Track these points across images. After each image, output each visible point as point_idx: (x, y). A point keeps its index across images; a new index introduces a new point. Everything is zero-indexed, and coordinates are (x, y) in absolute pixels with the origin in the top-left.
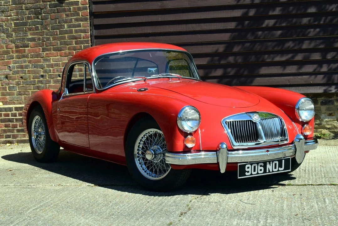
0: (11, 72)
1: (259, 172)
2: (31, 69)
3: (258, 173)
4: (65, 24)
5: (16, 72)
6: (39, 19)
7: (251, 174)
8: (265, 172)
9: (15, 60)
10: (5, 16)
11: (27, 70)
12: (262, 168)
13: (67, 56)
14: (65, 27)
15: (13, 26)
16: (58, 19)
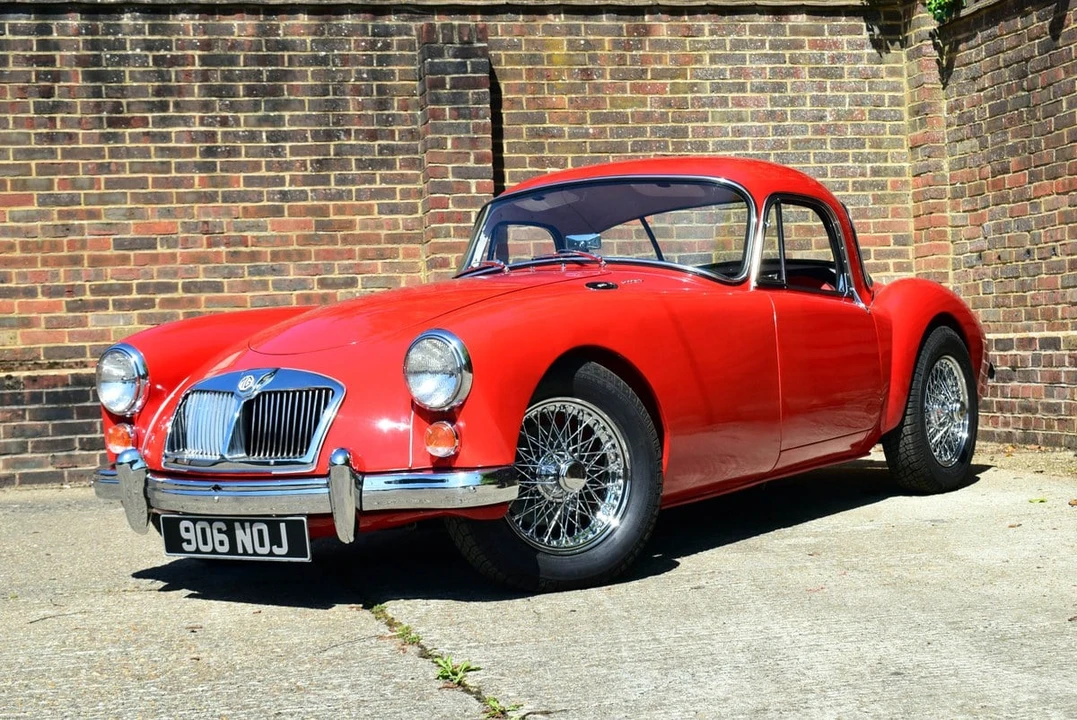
0: (986, 245)
1: (219, 548)
2: (1013, 234)
3: (214, 551)
4: (1063, 98)
5: (992, 245)
6: (1023, 90)
7: (198, 551)
8: (233, 550)
9: (990, 211)
10: (978, 91)
11: (1006, 235)
12: (224, 538)
13: (1066, 193)
14: (1062, 107)
15: (988, 115)
16: (1051, 84)
